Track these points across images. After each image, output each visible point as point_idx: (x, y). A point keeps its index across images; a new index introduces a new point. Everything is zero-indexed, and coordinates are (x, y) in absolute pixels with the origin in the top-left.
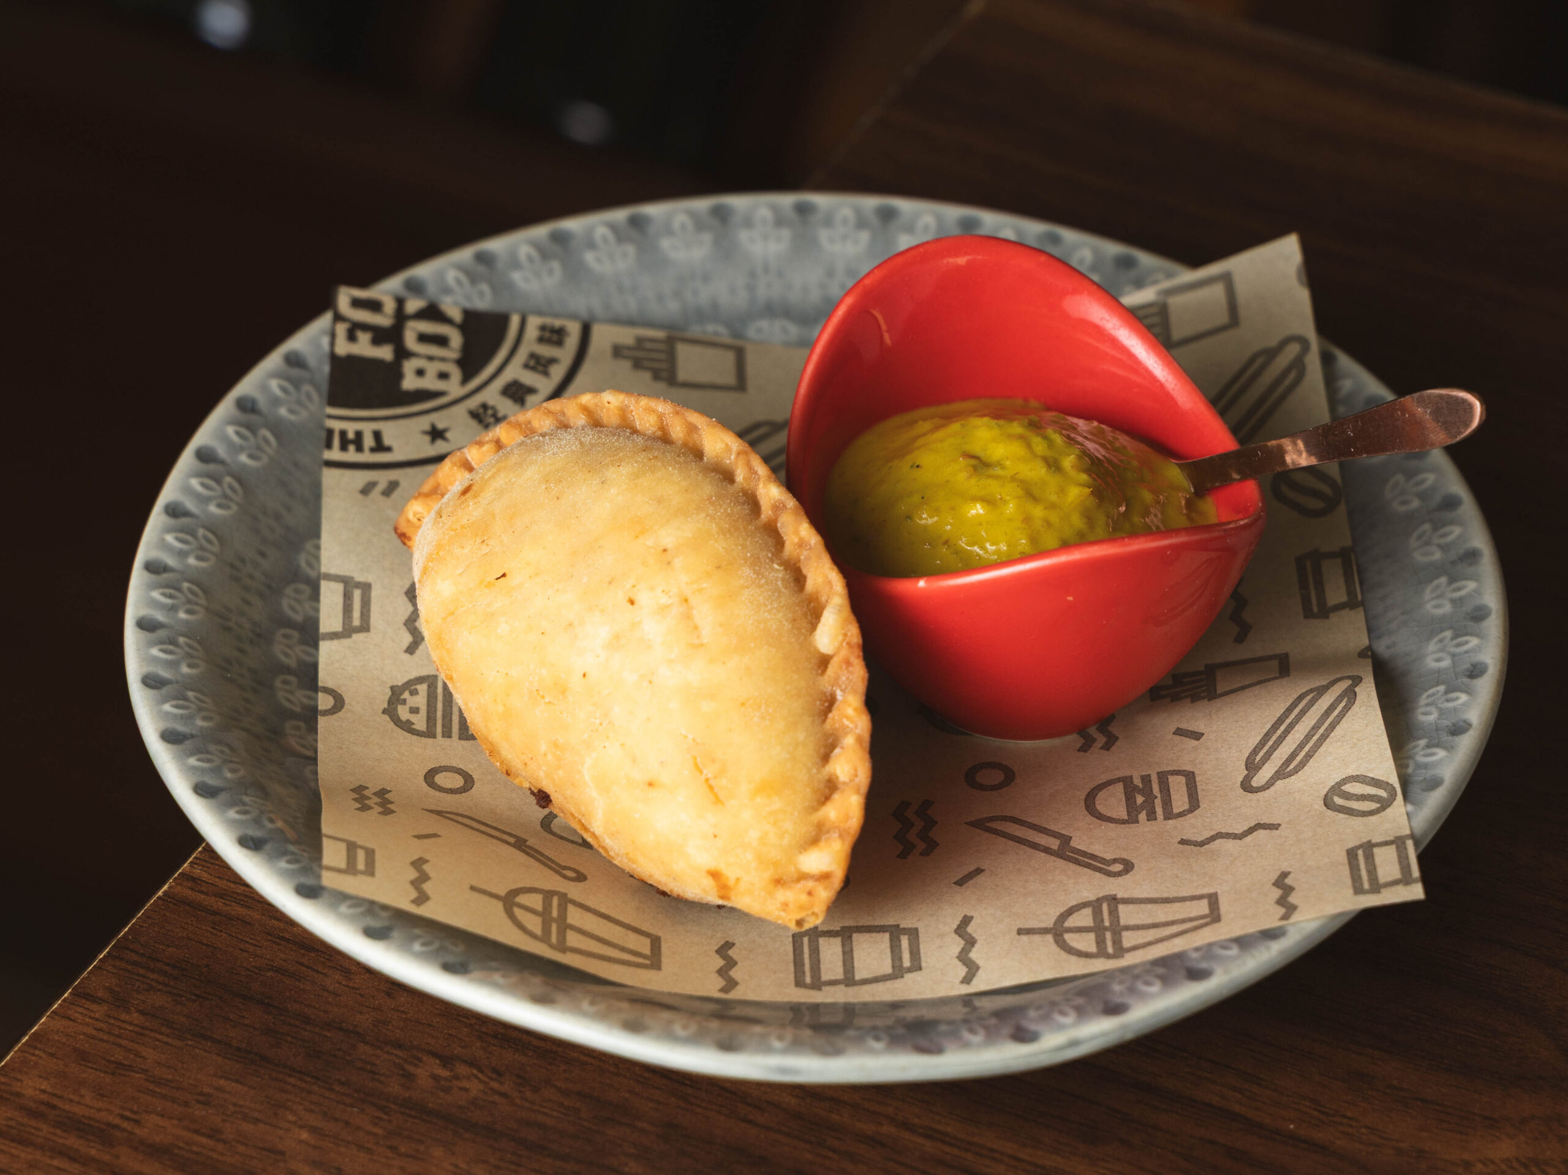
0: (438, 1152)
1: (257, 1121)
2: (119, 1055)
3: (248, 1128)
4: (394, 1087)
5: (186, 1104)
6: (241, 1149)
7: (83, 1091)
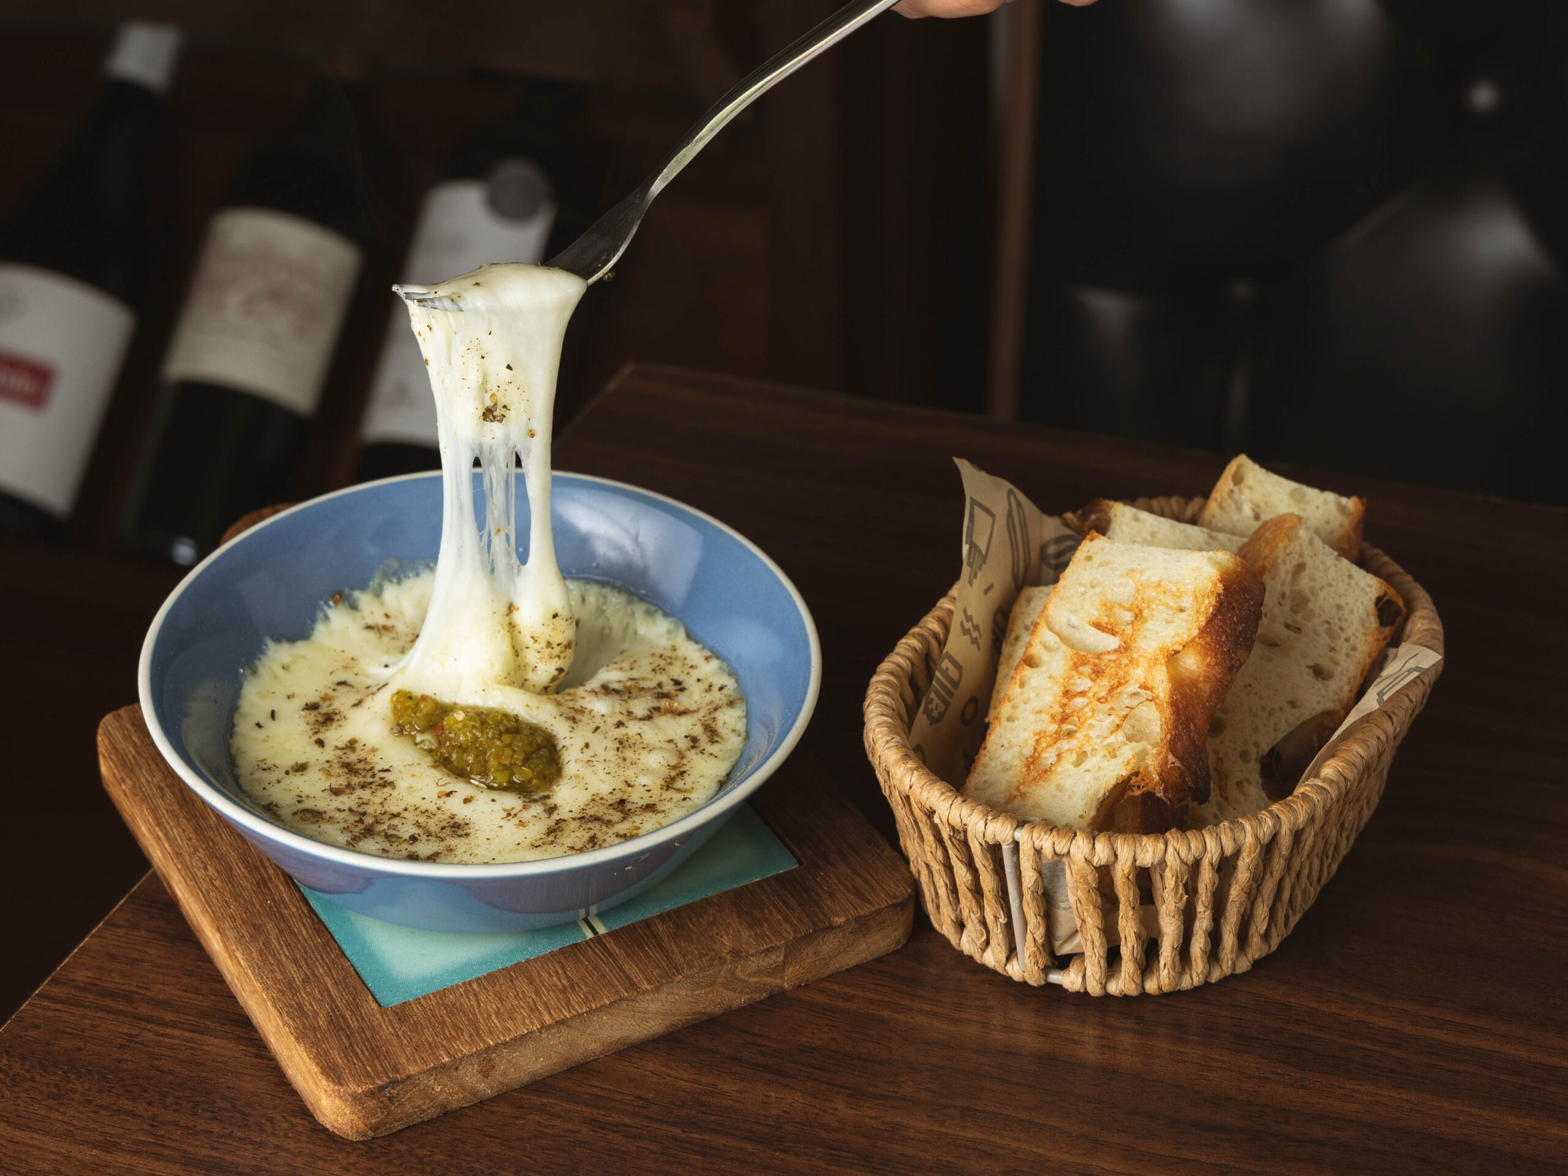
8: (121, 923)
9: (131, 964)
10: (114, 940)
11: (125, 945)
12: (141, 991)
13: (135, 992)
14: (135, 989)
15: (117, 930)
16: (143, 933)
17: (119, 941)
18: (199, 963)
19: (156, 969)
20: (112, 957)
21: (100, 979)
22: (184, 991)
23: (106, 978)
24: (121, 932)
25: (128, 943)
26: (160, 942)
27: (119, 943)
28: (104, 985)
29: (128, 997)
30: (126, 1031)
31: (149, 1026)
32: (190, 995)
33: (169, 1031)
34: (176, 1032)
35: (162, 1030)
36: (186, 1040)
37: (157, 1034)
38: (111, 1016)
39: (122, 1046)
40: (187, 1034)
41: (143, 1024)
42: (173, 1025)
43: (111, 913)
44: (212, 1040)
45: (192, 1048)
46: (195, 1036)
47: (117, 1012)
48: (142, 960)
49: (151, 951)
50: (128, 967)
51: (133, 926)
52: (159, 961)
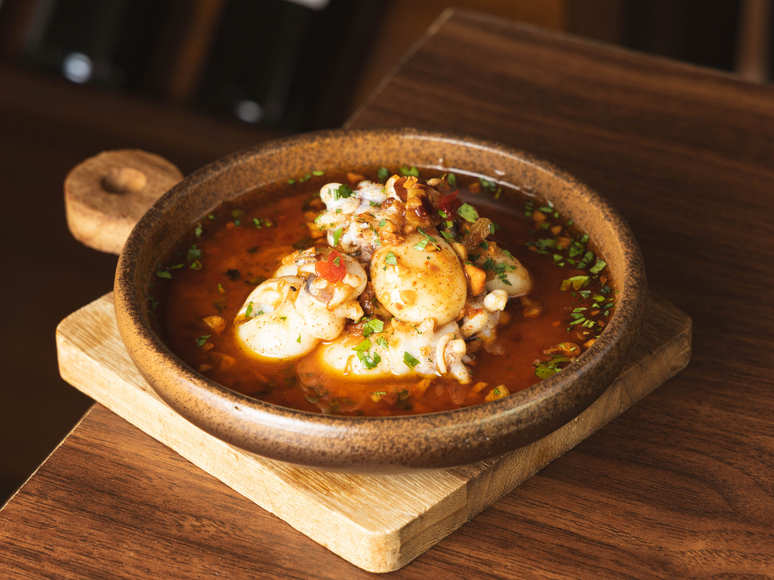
0: (195, 560)
1: (109, 548)
2: (43, 520)
3: (105, 551)
4: (174, 531)
5: (75, 541)
6: (102, 561)
7: (26, 537)
8: (33, 492)
9: (40, 528)
10: (28, 506)
11: (36, 511)
12: (47, 552)
13: (43, 553)
14: (43, 550)
15: (30, 498)
16: (50, 502)
18: (92, 531)
19: (59, 534)
20: (26, 521)
21: (16, 540)
23: (21, 539)
24: (33, 499)
25: (38, 510)
26: (62, 511)
27: (31, 509)
28: (19, 544)
29: (36, 556)
32: (84, 558)
38: (23, 572)
43: (26, 483)
47: (28, 569)
48: (48, 525)
49: (56, 518)
50: (38, 531)
51: (42, 495)
52: (61, 527)
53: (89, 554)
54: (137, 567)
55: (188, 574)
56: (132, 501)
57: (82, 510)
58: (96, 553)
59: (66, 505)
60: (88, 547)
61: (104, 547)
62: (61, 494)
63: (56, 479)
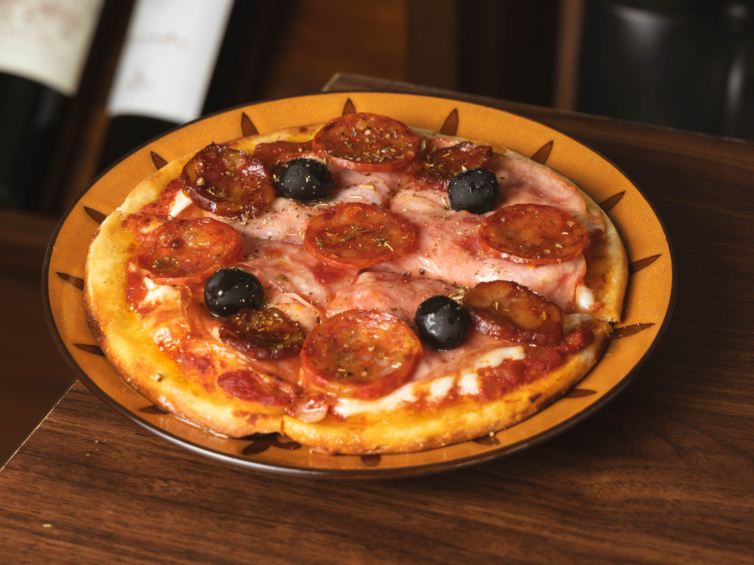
8: (17, 467)
9: (26, 496)
10: (13, 479)
11: (21, 483)
12: (34, 514)
13: (31, 515)
14: (30, 513)
15: (14, 472)
16: (33, 474)
17: (16, 480)
18: (73, 495)
19: (43, 499)
20: (13, 491)
21: (5, 506)
22: (65, 514)
23: (10, 505)
24: (17, 473)
25: (23, 481)
26: (44, 481)
27: (16, 481)
28: (9, 509)
29: (25, 518)
30: (27, 542)
31: (42, 539)
32: (68, 517)
33: (56, 542)
34: (61, 543)
35: (51, 541)
36: (68, 548)
37: (49, 544)
38: (15, 532)
39: (25, 553)
40: (69, 545)
41: (38, 537)
42: (58, 538)
43: (9, 460)
44: (85, 549)
45: (72, 554)
46: (76, 546)
47: (19, 529)
48: (33, 493)
49: (39, 487)
50: (25, 498)
51: (25, 469)
52: (45, 494)
53: (72, 515)
54: (116, 522)
55: (162, 526)
56: (105, 470)
57: (62, 479)
58: (78, 513)
59: (47, 476)
60: (71, 509)
61: (84, 508)
62: (42, 467)
63: (36, 456)
